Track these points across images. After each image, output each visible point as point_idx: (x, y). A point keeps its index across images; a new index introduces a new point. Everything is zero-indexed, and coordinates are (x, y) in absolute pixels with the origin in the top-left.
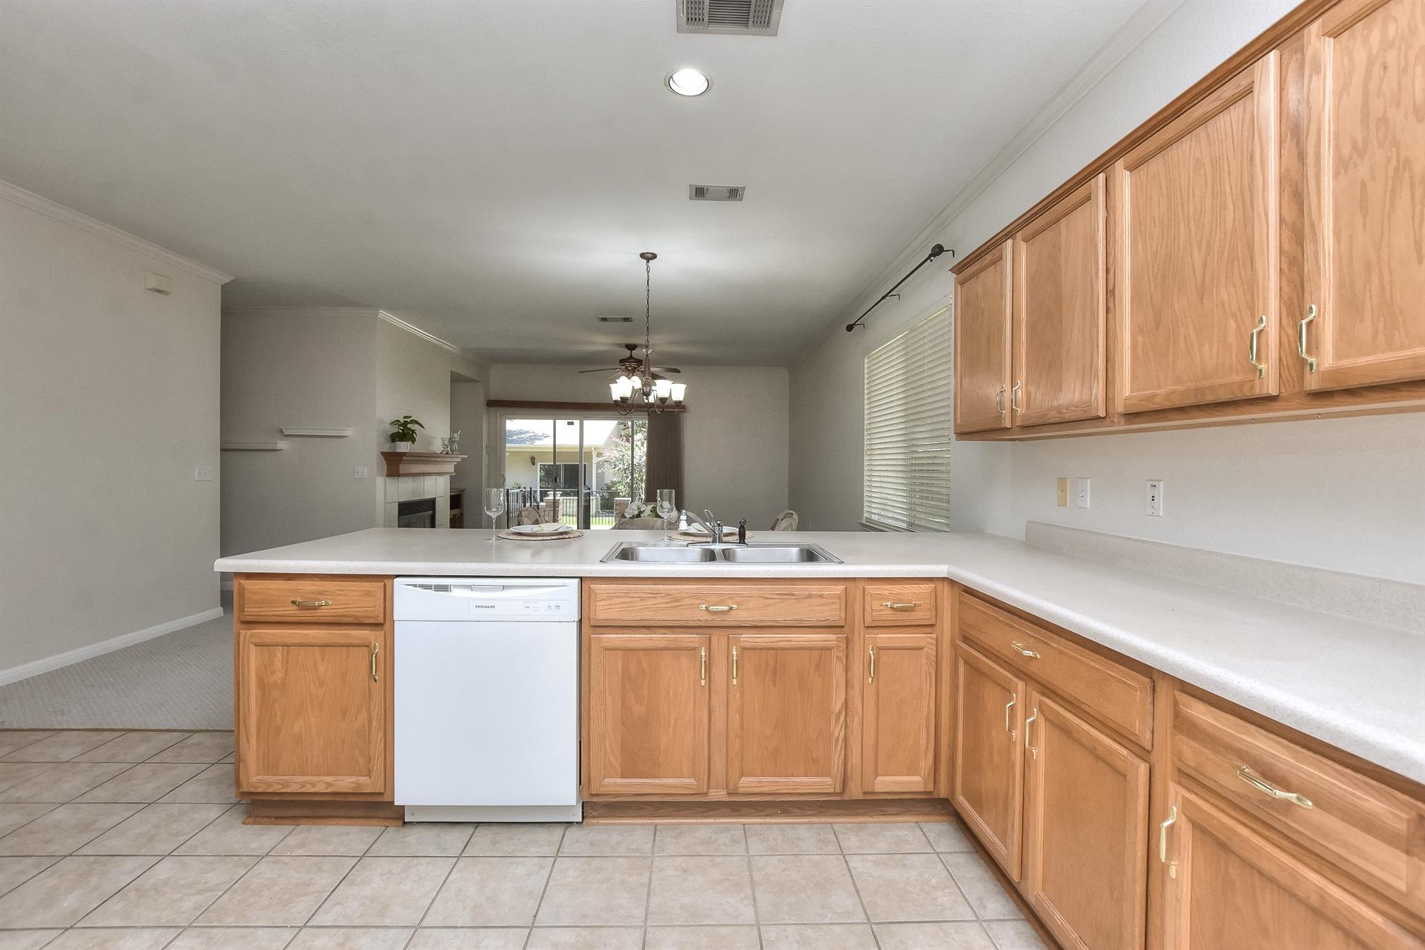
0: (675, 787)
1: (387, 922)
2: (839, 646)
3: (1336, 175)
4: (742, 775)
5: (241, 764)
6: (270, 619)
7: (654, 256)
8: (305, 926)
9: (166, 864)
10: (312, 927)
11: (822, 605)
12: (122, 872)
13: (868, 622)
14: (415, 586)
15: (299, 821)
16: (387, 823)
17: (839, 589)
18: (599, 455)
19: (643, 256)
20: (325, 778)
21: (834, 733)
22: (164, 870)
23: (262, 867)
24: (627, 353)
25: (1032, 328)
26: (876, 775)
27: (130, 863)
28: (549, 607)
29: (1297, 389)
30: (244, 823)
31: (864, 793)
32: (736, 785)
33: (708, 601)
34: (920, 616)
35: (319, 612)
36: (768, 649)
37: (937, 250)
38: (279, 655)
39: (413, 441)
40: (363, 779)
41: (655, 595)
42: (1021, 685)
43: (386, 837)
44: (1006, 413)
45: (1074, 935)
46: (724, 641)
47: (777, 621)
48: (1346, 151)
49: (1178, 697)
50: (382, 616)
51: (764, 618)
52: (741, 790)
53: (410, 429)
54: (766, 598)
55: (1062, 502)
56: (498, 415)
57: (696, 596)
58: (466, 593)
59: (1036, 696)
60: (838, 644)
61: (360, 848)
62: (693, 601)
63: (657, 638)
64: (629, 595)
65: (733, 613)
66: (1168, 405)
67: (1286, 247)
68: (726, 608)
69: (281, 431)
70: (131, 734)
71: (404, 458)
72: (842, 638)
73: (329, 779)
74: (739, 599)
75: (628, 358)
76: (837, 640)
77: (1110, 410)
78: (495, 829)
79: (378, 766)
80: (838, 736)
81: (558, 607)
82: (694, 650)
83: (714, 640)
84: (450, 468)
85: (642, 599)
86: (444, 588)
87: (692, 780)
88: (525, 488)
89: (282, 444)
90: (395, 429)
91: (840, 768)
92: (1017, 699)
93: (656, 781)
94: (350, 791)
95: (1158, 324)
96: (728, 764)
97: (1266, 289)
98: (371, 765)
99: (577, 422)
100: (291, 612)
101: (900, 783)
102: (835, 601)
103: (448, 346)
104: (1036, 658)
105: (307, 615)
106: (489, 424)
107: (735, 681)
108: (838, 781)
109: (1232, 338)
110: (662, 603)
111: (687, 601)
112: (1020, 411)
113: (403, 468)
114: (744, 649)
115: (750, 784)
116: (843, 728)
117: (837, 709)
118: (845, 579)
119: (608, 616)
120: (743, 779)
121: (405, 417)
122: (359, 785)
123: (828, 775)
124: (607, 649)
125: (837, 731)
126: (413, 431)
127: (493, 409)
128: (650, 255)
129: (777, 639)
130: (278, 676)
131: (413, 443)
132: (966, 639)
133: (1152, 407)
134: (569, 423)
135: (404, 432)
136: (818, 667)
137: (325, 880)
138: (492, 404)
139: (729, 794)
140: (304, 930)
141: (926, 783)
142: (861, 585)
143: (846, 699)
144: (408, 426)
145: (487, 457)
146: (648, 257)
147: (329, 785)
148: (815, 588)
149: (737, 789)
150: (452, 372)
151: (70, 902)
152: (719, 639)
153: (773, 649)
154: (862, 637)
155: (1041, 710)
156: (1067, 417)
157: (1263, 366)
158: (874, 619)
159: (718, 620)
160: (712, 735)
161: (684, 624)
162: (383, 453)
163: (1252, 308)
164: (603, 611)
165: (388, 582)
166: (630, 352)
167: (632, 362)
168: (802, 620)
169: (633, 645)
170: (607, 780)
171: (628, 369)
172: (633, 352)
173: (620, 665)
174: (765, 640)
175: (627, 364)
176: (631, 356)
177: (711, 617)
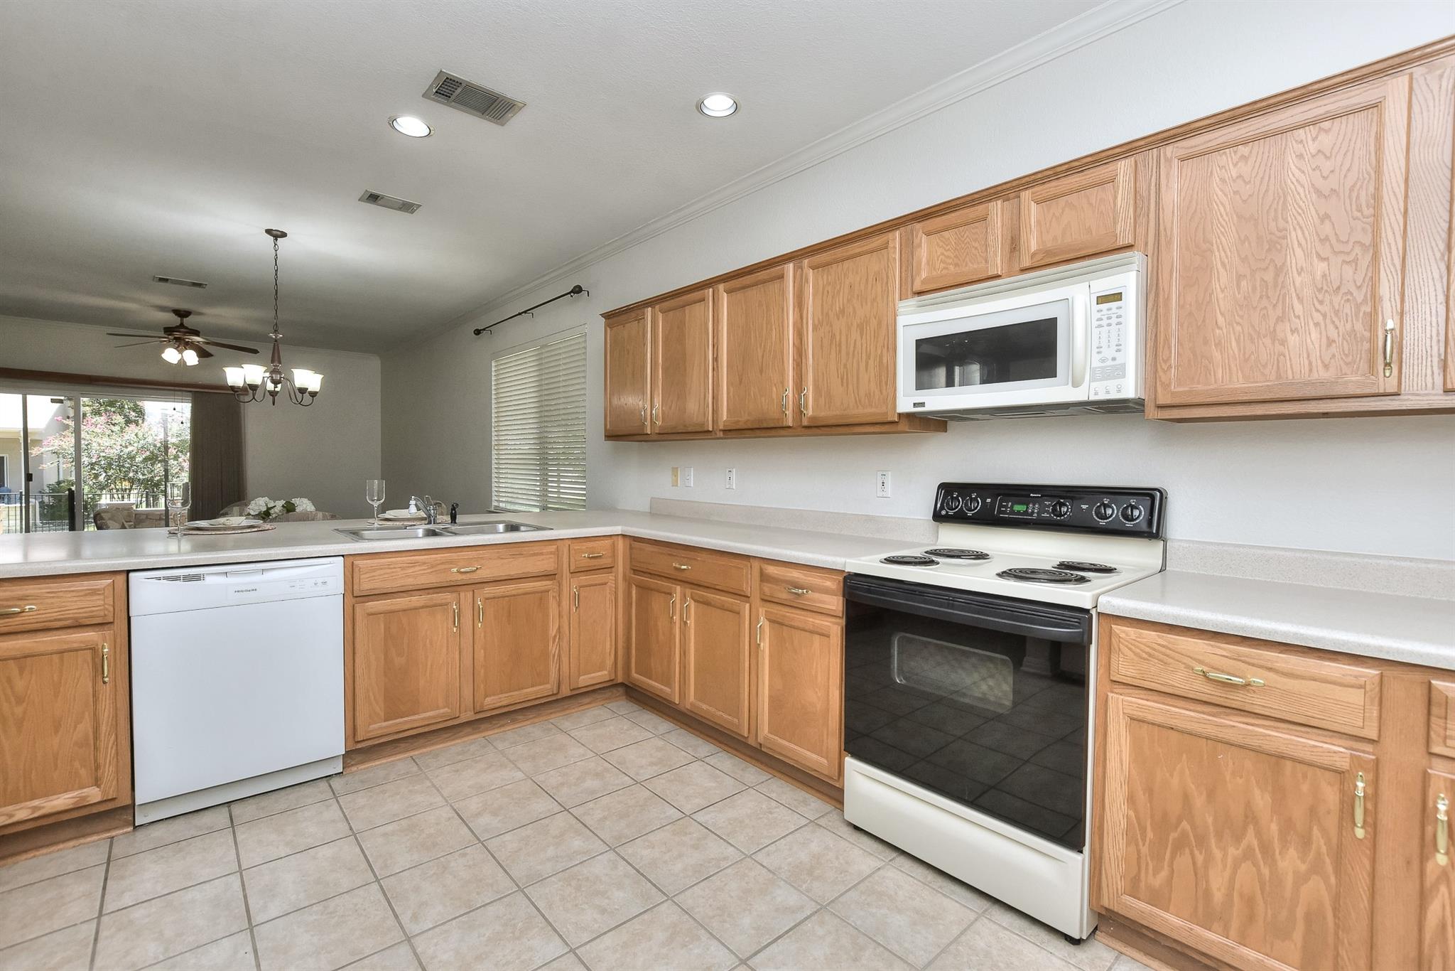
0: (434, 717)
1: (202, 880)
2: (554, 589)
3: (813, 331)
4: (486, 696)
7: (284, 235)
8: (101, 915)
11: (542, 560)
13: (572, 569)
14: (158, 578)
16: (111, 833)
17: (553, 547)
19: (269, 232)
20: (28, 803)
21: (551, 652)
24: (175, 320)
25: (665, 370)
26: (579, 676)
28: (316, 584)
29: (799, 424)
31: (571, 690)
32: (481, 705)
33: (458, 565)
34: (606, 562)
36: (504, 597)
37: (577, 289)
41: (414, 564)
42: (678, 588)
43: (119, 843)
44: (648, 423)
45: (714, 710)
46: (470, 595)
47: (509, 576)
48: (816, 322)
49: (762, 567)
50: (112, 614)
51: (501, 574)
52: (486, 708)
55: (675, 484)
57: (449, 561)
58: (222, 579)
59: (688, 592)
60: (553, 587)
62: (447, 566)
63: (416, 600)
64: (391, 566)
65: (478, 571)
66: (746, 427)
67: (795, 358)
68: (472, 568)
72: (555, 583)
73: (37, 802)
74: (482, 562)
75: (177, 327)
76: (552, 585)
77: (715, 427)
79: (110, 771)
80: (554, 654)
81: (324, 583)
82: (446, 605)
83: (463, 595)
85: (403, 568)
86: (197, 578)
87: (446, 709)
91: (556, 676)
92: (677, 597)
93: (415, 717)
94: (71, 807)
95: (741, 382)
96: (475, 690)
97: (788, 375)
98: (100, 772)
101: (594, 678)
102: (551, 556)
104: (689, 569)
107: (478, 625)
108: (555, 685)
109: (774, 396)
110: (420, 570)
111: (442, 567)
112: (659, 423)
114: (486, 599)
115: (492, 702)
116: (557, 648)
117: (553, 634)
118: (557, 540)
119: (369, 587)
120: (487, 699)
122: (84, 798)
123: (548, 683)
124: (369, 614)
125: (554, 649)
128: (279, 233)
129: (509, 589)
132: (635, 571)
133: (738, 427)
136: (539, 605)
139: (477, 713)
141: (610, 675)
142: (567, 543)
143: (559, 626)
146: (277, 235)
148: (537, 548)
149: (482, 707)
152: (466, 596)
153: (507, 596)
154: (568, 581)
155: (692, 598)
156: (690, 429)
157: (787, 412)
158: (576, 567)
159: (466, 579)
161: (453, 584)
163: (782, 383)
164: (366, 584)
165: (126, 575)
166: (179, 319)
167: (185, 333)
168: (529, 572)
169: (393, 608)
170: (372, 727)
171: (177, 339)
172: (182, 321)
173: (382, 626)
174: (502, 590)
175: (177, 334)
176: (182, 325)
177: (464, 577)
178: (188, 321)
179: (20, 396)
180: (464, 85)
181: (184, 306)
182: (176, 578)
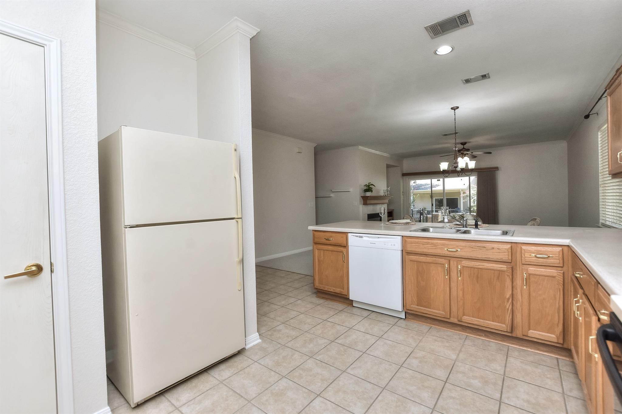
0: (437, 314)
1: (344, 325)
2: (508, 271)
5: (315, 281)
6: (321, 243)
7: (458, 108)
8: (326, 320)
9: (300, 301)
10: (327, 321)
11: (499, 253)
12: (292, 300)
13: (523, 262)
14: (354, 236)
15: (328, 299)
16: (349, 305)
17: (509, 246)
18: (464, 193)
19: (452, 109)
21: (506, 306)
22: (299, 302)
23: (318, 306)
24: (461, 147)
26: (530, 329)
27: (293, 299)
28: (392, 245)
30: (316, 297)
31: (523, 335)
32: (461, 318)
33: (448, 247)
34: (553, 262)
35: (330, 241)
36: (475, 268)
38: (322, 252)
39: (372, 191)
40: (342, 290)
41: (428, 243)
43: (347, 308)
46: (455, 263)
47: (478, 257)
50: (346, 244)
51: (472, 256)
52: (463, 321)
53: (370, 187)
54: (473, 248)
56: (407, 179)
57: (443, 245)
60: (508, 269)
61: (341, 309)
62: (442, 247)
63: (429, 259)
64: (419, 243)
65: (458, 252)
68: (455, 250)
69: (331, 190)
70: (294, 274)
71: (369, 198)
72: (510, 267)
73: (334, 288)
74: (461, 247)
75: (462, 149)
76: (507, 268)
78: (378, 314)
79: (346, 287)
80: (509, 308)
81: (394, 245)
82: (442, 264)
83: (451, 262)
84: (387, 201)
85: (423, 244)
86: (361, 237)
87: (444, 313)
88: (420, 209)
89: (332, 195)
90: (366, 188)
91: (510, 321)
93: (430, 310)
94: (339, 293)
96: (458, 310)
98: (344, 286)
99: (441, 180)
100: (324, 241)
101: (542, 335)
102: (506, 251)
103: (385, 155)
105: (328, 242)
106: (403, 183)
107: (460, 278)
108: (509, 326)
110: (430, 246)
111: (441, 246)
113: (368, 202)
114: (464, 267)
115: (467, 319)
116: (511, 305)
117: (508, 297)
118: (511, 243)
119: (410, 250)
120: (464, 316)
121: (369, 183)
122: (341, 292)
123: (504, 324)
124: (411, 261)
125: (508, 305)
126: (371, 188)
127: (404, 177)
128: (455, 108)
129: (477, 264)
130: (322, 258)
131: (372, 192)
134: (438, 180)
135: (368, 189)
136: (498, 278)
137: (332, 313)
138: (404, 175)
139: (458, 321)
140: (325, 321)
141: (558, 338)
142: (519, 245)
143: (512, 293)
144: (370, 186)
145: (403, 196)
147: (334, 290)
148: (496, 246)
149: (462, 319)
150: (387, 164)
151: (283, 302)
152: (453, 263)
153: (476, 268)
154: (521, 268)
158: (526, 261)
159: (452, 254)
160: (451, 298)
161: (439, 255)
162: (361, 197)
164: (410, 248)
165: (347, 234)
166: (463, 146)
167: (464, 151)
168: (489, 258)
169: (420, 260)
170: (412, 306)
171: (462, 154)
172: (464, 146)
173: (416, 266)
174: (472, 264)
175: (462, 152)
176: (464, 148)
177: (449, 253)
178: (466, 146)
179: (430, 180)
180: (437, 25)
181: (463, 141)
182: (357, 236)
